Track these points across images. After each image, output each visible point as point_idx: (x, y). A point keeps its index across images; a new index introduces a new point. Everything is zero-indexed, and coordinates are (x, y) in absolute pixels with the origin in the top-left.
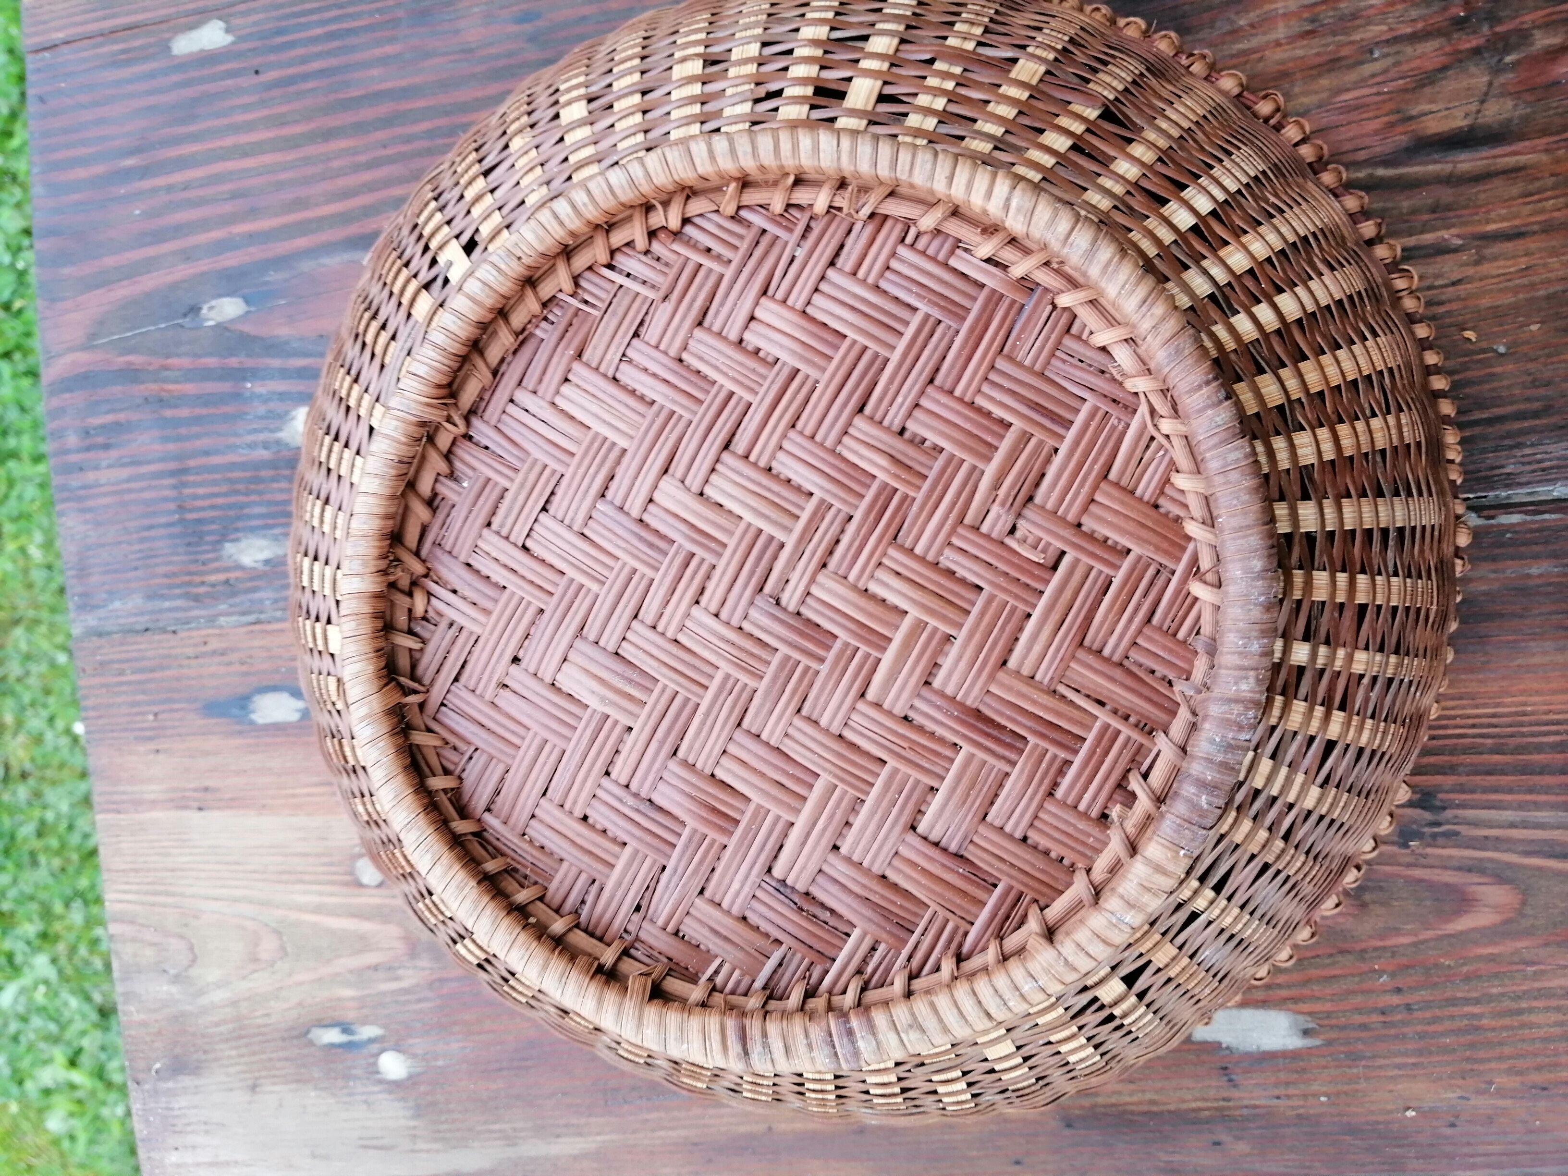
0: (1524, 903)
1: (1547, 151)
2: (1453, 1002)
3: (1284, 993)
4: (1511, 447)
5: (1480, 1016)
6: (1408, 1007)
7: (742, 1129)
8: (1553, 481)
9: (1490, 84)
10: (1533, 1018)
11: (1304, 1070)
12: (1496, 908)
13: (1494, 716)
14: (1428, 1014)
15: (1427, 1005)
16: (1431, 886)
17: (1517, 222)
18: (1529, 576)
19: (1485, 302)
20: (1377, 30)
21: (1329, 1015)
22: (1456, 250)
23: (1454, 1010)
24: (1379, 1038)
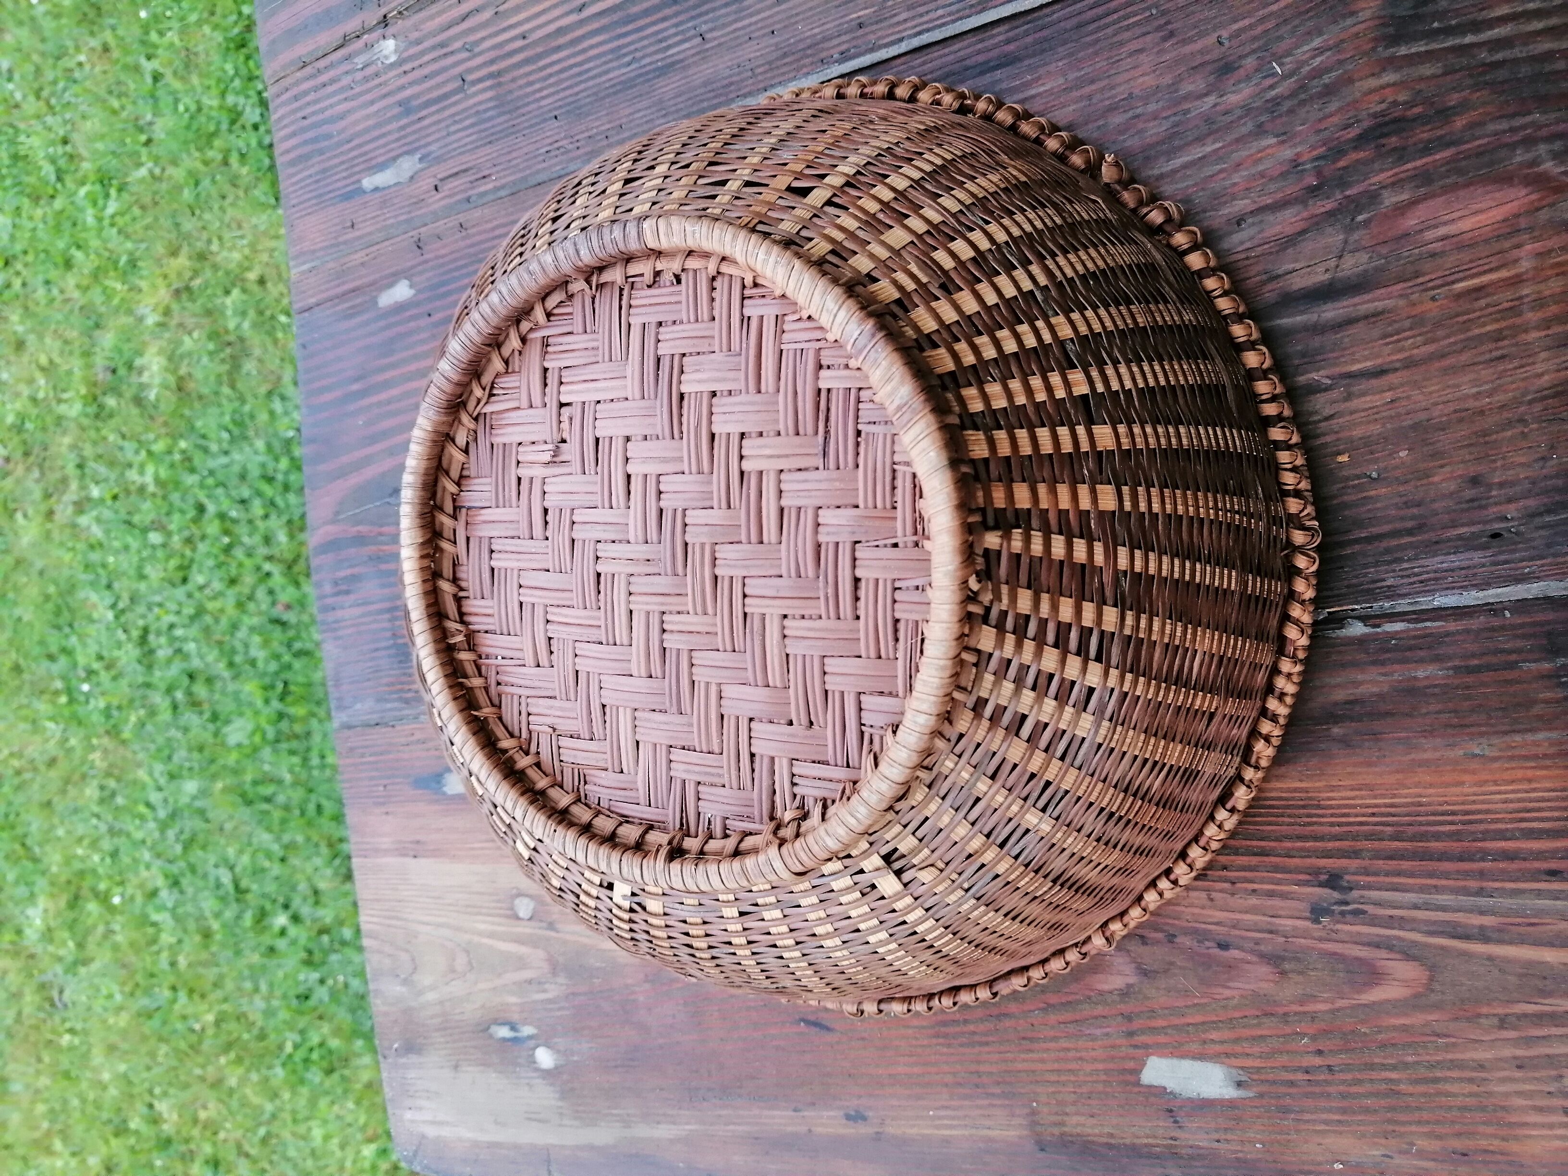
0: (1431, 979)
1: (1401, 296)
2: (1371, 1067)
3: (1218, 1048)
4: (1389, 563)
5: (1398, 1081)
6: (1330, 1069)
7: (789, 1129)
8: (1432, 592)
9: (1346, 242)
10: (1448, 1087)
11: (1238, 1119)
12: (1405, 983)
13: (1392, 806)
14: (1349, 1076)
15: (1348, 1068)
16: (1341, 958)
17: (1379, 361)
18: (1415, 678)
19: (1357, 433)
20: (1242, 205)
21: (1259, 1070)
22: (1327, 389)
23: (1374, 1075)
24: (1307, 1095)
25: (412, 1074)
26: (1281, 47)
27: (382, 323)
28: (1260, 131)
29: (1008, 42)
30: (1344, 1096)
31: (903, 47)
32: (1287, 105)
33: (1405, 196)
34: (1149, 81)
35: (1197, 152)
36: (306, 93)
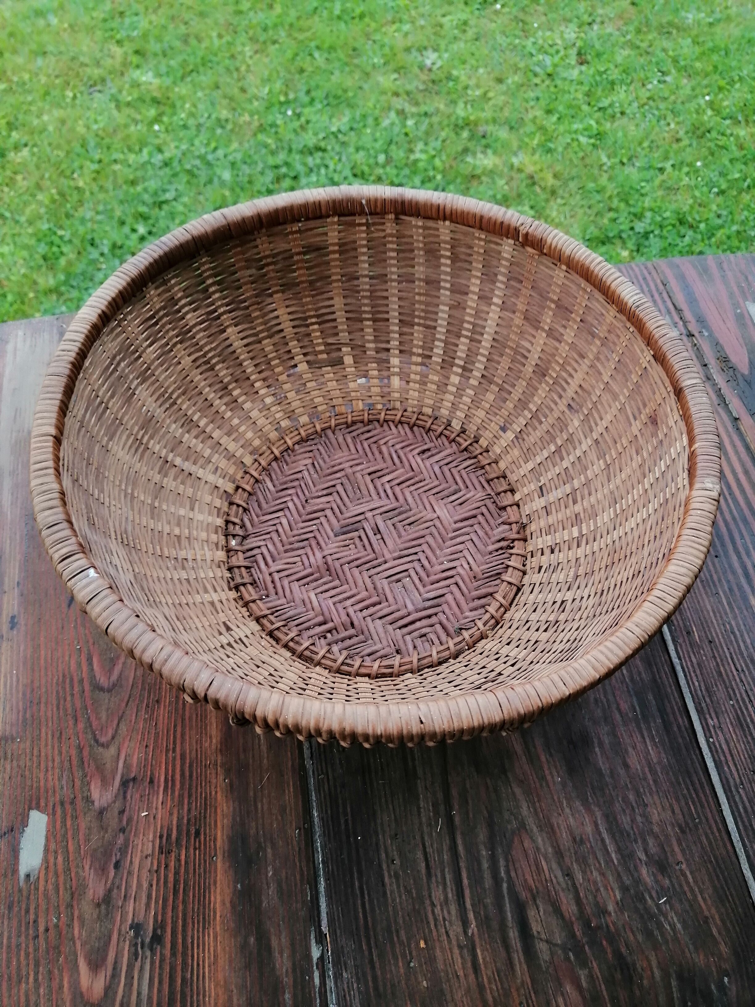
1: (523, 982)
2: (37, 965)
3: (51, 862)
4: (357, 974)
5: (27, 983)
6: (37, 937)
7: (6, 579)
8: (338, 1004)
9: (556, 945)
11: (7, 876)
12: (90, 988)
13: (204, 977)
14: (31, 950)
15: (36, 950)
16: (107, 944)
17: (482, 967)
18: (284, 993)
19: (438, 953)
20: (579, 877)
21: (37, 889)
22: (465, 933)
23: (32, 966)
24: (20, 921)
25: (46, 336)
26: (674, 901)
28: (624, 889)
29: (679, 727)
30: (18, 946)
31: (676, 660)
32: (640, 906)
33: (584, 984)
34: (655, 818)
35: (611, 848)
36: (648, 285)
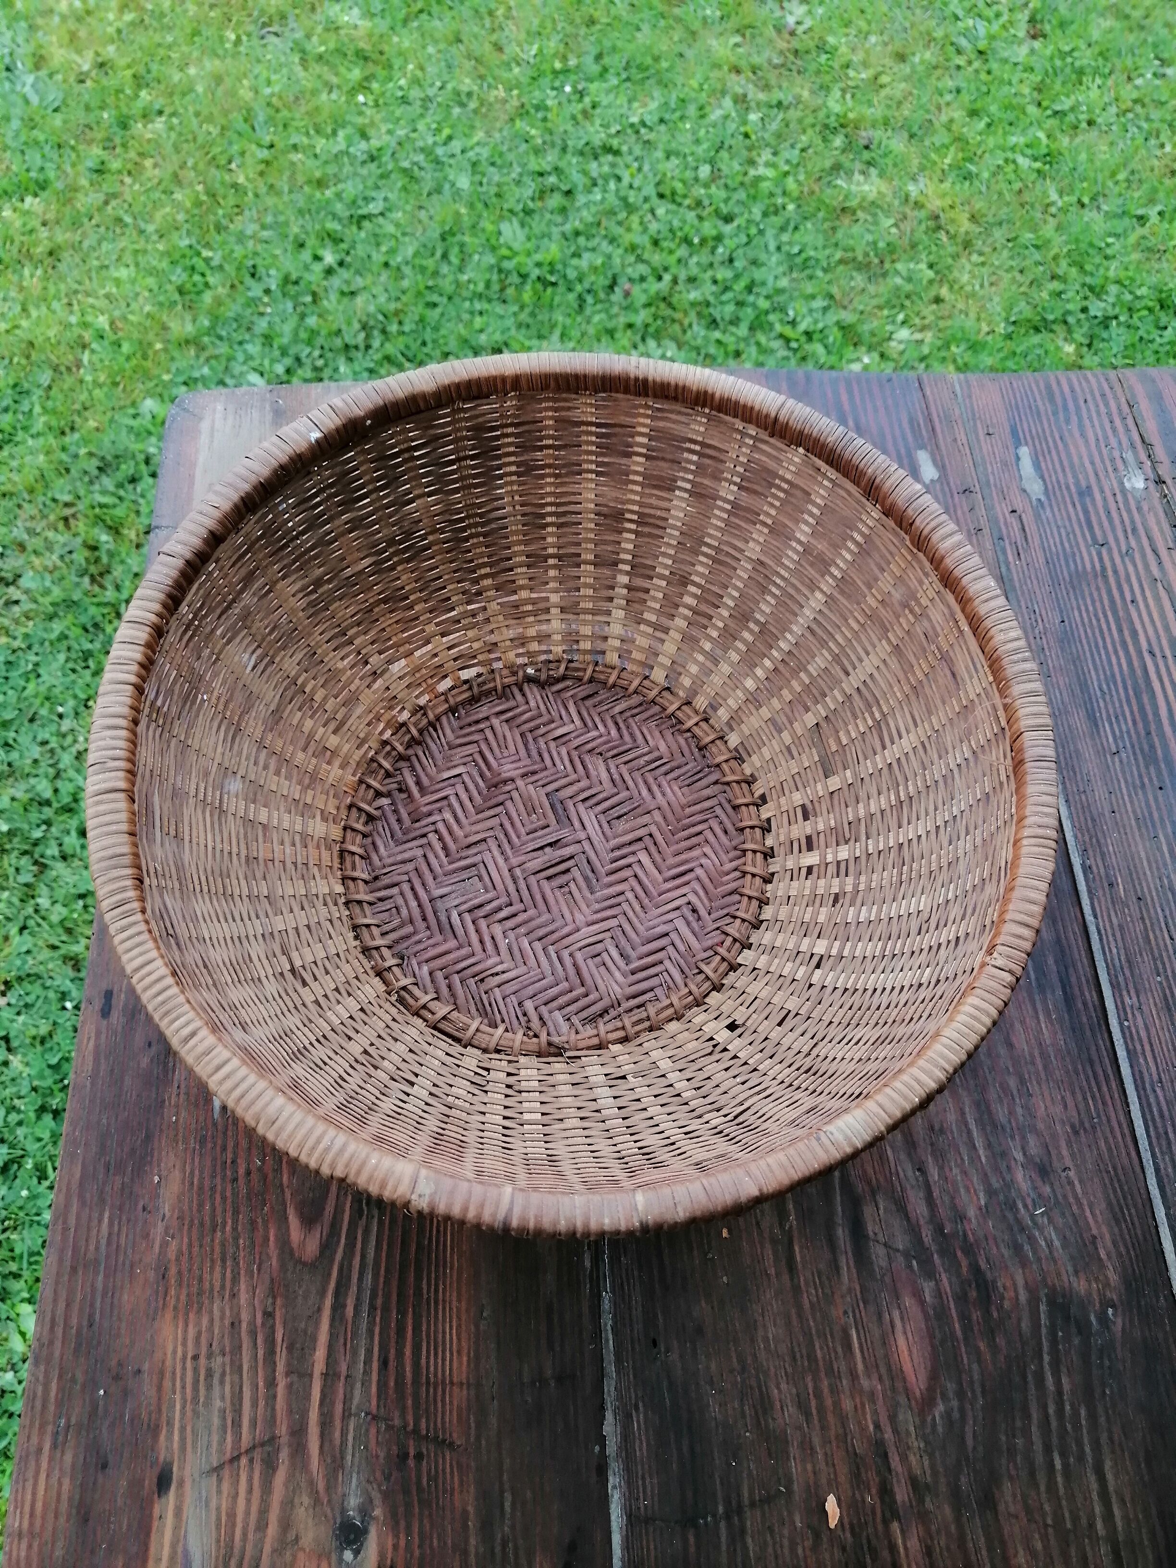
0: (305, 1264)
1: (850, 1289)
2: (236, 1212)
5: (223, 1231)
6: (235, 1180)
8: (613, 1291)
9: (897, 1250)
10: (218, 1269)
11: (197, 1106)
14: (228, 1194)
15: (235, 1194)
17: (800, 1266)
18: (545, 1272)
19: (745, 1246)
20: (934, 1173)
22: (781, 1226)
23: (229, 1214)
24: (214, 1159)
25: (256, 414)
26: (1056, 1214)
27: (903, 451)
28: (991, 1193)
29: (1085, 1004)
30: (213, 1189)
31: (1089, 918)
32: (1010, 1216)
33: (928, 1299)
34: (1041, 1112)
35: (979, 1143)
36: (1107, 405)
